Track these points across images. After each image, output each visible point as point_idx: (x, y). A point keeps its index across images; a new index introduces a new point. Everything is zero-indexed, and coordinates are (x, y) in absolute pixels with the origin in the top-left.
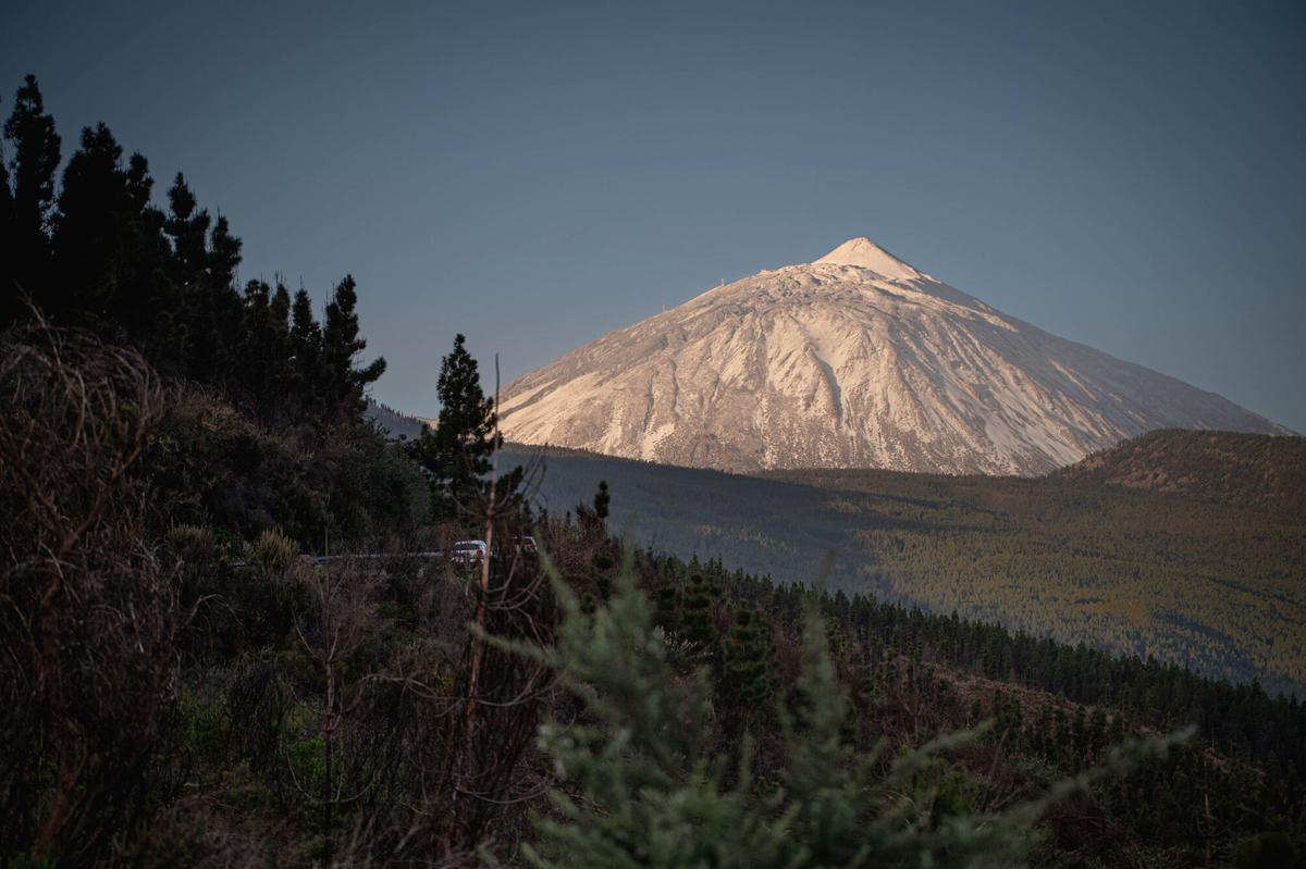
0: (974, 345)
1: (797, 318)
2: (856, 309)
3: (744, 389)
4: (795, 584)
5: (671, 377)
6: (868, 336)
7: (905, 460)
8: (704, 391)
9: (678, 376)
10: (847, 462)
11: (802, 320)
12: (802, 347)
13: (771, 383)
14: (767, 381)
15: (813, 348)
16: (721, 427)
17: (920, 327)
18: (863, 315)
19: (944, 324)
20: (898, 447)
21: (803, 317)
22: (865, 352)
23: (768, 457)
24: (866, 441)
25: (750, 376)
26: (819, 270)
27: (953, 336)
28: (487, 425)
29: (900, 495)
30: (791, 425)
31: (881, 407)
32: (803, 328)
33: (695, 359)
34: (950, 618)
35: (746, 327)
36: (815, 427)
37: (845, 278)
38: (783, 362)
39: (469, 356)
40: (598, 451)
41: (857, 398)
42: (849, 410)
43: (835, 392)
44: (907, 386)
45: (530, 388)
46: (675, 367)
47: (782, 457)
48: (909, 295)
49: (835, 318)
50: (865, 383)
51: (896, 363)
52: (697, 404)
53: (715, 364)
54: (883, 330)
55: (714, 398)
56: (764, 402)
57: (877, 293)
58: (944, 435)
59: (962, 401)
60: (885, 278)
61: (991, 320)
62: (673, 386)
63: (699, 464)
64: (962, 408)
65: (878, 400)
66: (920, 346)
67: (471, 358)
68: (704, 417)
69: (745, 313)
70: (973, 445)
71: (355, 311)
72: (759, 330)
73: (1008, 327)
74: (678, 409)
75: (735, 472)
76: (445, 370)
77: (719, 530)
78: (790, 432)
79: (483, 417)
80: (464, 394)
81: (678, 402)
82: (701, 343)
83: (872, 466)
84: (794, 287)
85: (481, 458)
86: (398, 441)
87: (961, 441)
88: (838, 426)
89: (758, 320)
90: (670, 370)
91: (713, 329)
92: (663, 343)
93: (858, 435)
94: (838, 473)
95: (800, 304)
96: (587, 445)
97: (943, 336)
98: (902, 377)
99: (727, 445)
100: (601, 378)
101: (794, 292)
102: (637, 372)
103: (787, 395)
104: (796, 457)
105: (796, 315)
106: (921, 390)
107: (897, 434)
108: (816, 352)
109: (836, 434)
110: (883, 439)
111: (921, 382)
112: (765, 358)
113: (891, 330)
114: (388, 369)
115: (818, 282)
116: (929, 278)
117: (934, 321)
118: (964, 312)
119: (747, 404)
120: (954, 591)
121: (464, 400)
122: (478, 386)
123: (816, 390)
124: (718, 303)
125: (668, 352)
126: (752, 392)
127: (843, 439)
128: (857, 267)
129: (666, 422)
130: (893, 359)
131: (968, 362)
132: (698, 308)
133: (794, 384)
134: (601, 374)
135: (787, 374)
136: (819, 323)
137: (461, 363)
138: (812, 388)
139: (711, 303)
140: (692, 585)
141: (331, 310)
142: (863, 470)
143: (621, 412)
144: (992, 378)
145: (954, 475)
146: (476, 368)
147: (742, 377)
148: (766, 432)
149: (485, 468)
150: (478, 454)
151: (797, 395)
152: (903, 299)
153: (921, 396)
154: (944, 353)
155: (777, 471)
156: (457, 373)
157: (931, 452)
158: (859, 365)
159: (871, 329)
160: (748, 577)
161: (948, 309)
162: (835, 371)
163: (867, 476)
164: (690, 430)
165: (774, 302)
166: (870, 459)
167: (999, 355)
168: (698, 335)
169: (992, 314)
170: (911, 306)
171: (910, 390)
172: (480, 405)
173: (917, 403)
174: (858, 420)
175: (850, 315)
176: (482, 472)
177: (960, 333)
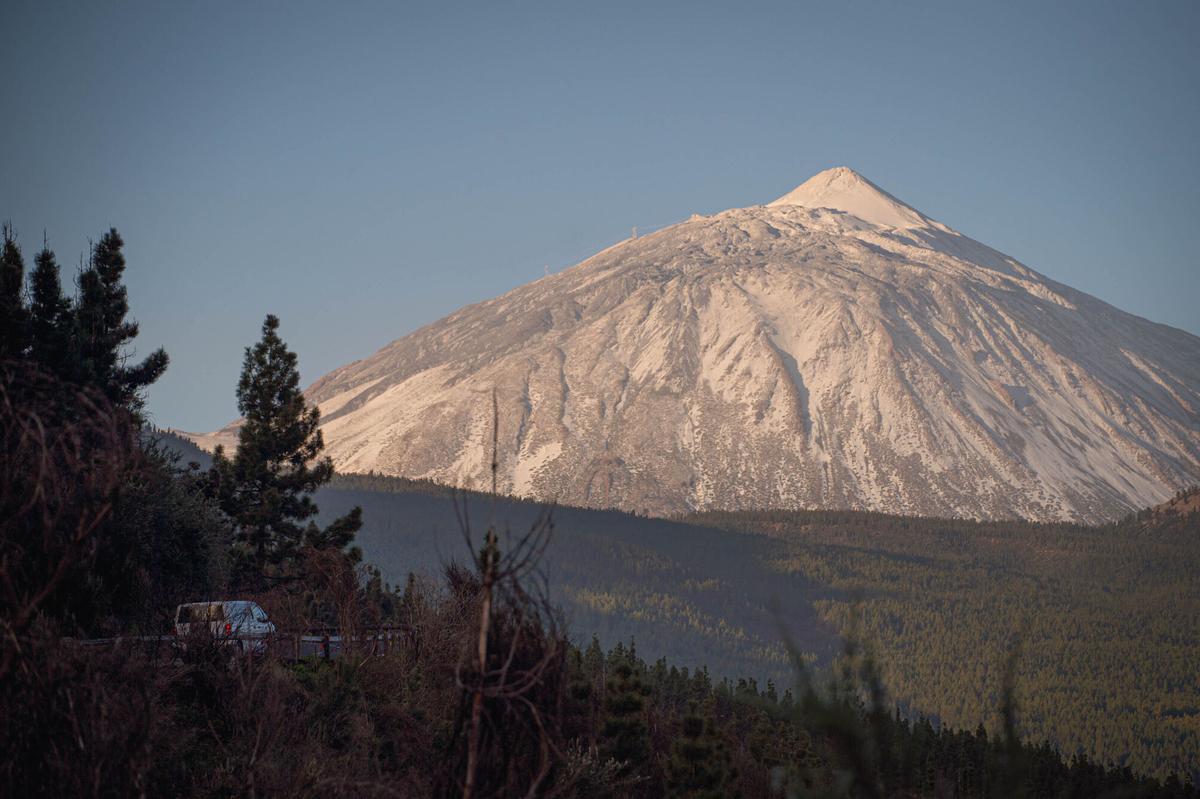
0: (1007, 327)
1: (744, 287)
2: (832, 273)
3: (665, 391)
4: (743, 683)
5: (557, 372)
6: (849, 313)
7: (905, 497)
8: (606, 395)
9: (568, 371)
10: (818, 500)
11: (752, 290)
12: (753, 330)
13: (706, 382)
14: (700, 380)
15: (767, 330)
16: (630, 447)
17: (928, 300)
18: (842, 282)
19: (964, 296)
20: (895, 479)
21: (753, 285)
22: (845, 337)
23: (701, 493)
24: (846, 470)
25: (675, 373)
26: (778, 215)
27: (977, 313)
28: (311, 447)
29: (897, 550)
30: (735, 444)
31: (869, 418)
32: (752, 301)
33: (594, 346)
34: (974, 734)
35: (668, 299)
36: (771, 449)
37: (817, 228)
38: (723, 352)
39: (284, 347)
40: (447, 482)
41: (833, 404)
42: (821, 424)
43: (800, 396)
44: (906, 386)
45: (347, 388)
46: (563, 358)
47: (721, 492)
48: (912, 252)
49: (800, 286)
50: (846, 382)
51: (892, 354)
52: (595, 413)
53: (623, 354)
54: (873, 305)
55: (620, 405)
56: (695, 411)
57: (865, 249)
58: (963, 461)
59: (990, 411)
60: (876, 227)
61: (1034, 290)
62: (560, 386)
63: (599, 500)
64: (989, 422)
65: (864, 408)
66: (927, 328)
67: (288, 350)
68: (605, 433)
69: (668, 277)
70: (1006, 476)
71: (122, 282)
72: (687, 304)
73: (1060, 301)
74: (567, 421)
75: (652, 514)
76: (249, 367)
77: (629, 602)
78: (733, 454)
79: (303, 438)
80: (276, 402)
81: (567, 411)
82: (602, 323)
83: (854, 506)
84: (740, 240)
85: (300, 496)
86: (187, 471)
87: (988, 471)
88: (805, 447)
89: (686, 288)
90: (556, 362)
91: (620, 303)
92: (544, 322)
93: (836, 461)
94: (802, 516)
95: (749, 266)
96: (431, 474)
97: (962, 313)
98: (900, 375)
99: (640, 474)
100: (452, 375)
101: (740, 247)
102: (506, 365)
103: (729, 402)
104: (742, 493)
105: (744, 281)
106: (929, 393)
107: (892, 459)
108: (773, 338)
109: (802, 460)
110: (871, 468)
111: (929, 382)
112: (696, 346)
113: (884, 304)
114: (170, 367)
115: (776, 233)
116: (942, 227)
117: (948, 291)
118: (994, 279)
119: (669, 413)
120: (979, 695)
121: (276, 411)
122: (298, 392)
123: (772, 394)
124: (627, 263)
125: (553, 335)
126: (677, 396)
127: (812, 467)
128: (834, 211)
129: (549, 440)
130: (887, 348)
131: (998, 352)
132: (598, 270)
133: (740, 384)
134: (452, 368)
135: (730, 370)
136: (778, 294)
137: (273, 357)
138: (765, 390)
139: (618, 263)
140: (618, 680)
141: (86, 280)
142: (841, 512)
143: (482, 424)
144: (1035, 376)
145: (978, 520)
146: (294, 364)
147: (663, 373)
148: (697, 454)
149: (305, 509)
150: (298, 489)
151: (743, 400)
152: (902, 258)
153: (928, 402)
154: (963, 340)
155: (713, 513)
156: (267, 372)
157: (944, 486)
158: (836, 356)
159: (854, 302)
160: (674, 670)
161: (970, 275)
162: (800, 365)
163: (847, 521)
164: (584, 453)
165: (711, 262)
166: (852, 496)
167: (1045, 342)
168: (598, 310)
169: (1036, 282)
170: (914, 269)
171: (913, 394)
172: (300, 418)
173: (924, 414)
174: (834, 438)
175: (823, 282)
176: (302, 516)
177: (987, 309)
